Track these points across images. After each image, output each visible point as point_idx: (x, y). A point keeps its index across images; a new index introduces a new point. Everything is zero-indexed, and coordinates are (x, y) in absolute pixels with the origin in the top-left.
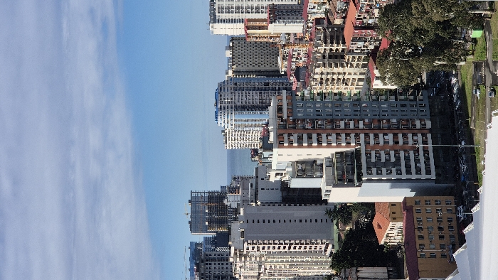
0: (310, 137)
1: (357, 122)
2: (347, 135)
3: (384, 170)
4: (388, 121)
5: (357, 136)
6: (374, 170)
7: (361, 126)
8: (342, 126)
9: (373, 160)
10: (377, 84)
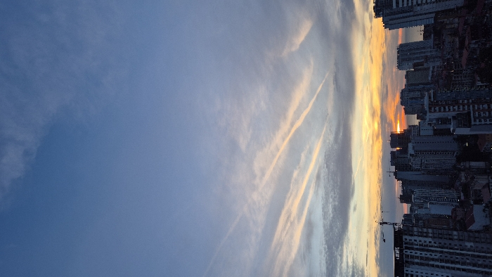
0: (445, 108)
1: (468, 100)
2: (464, 106)
3: (483, 120)
4: (485, 99)
5: (469, 106)
6: (478, 120)
7: (470, 101)
8: (461, 101)
9: (477, 115)
10: (479, 83)
